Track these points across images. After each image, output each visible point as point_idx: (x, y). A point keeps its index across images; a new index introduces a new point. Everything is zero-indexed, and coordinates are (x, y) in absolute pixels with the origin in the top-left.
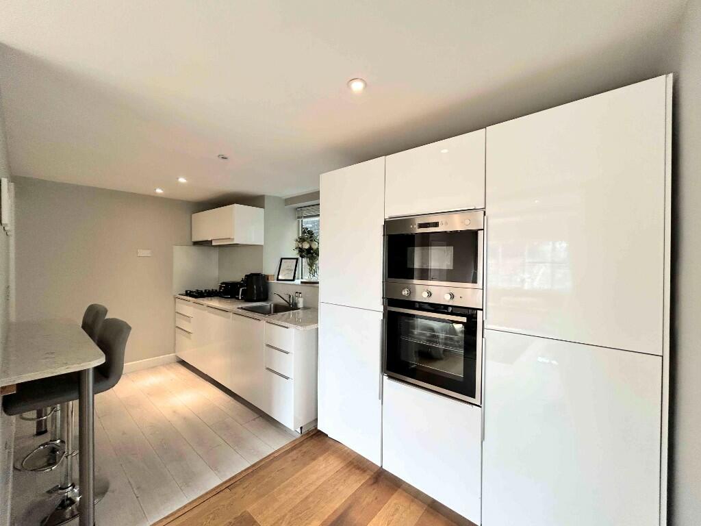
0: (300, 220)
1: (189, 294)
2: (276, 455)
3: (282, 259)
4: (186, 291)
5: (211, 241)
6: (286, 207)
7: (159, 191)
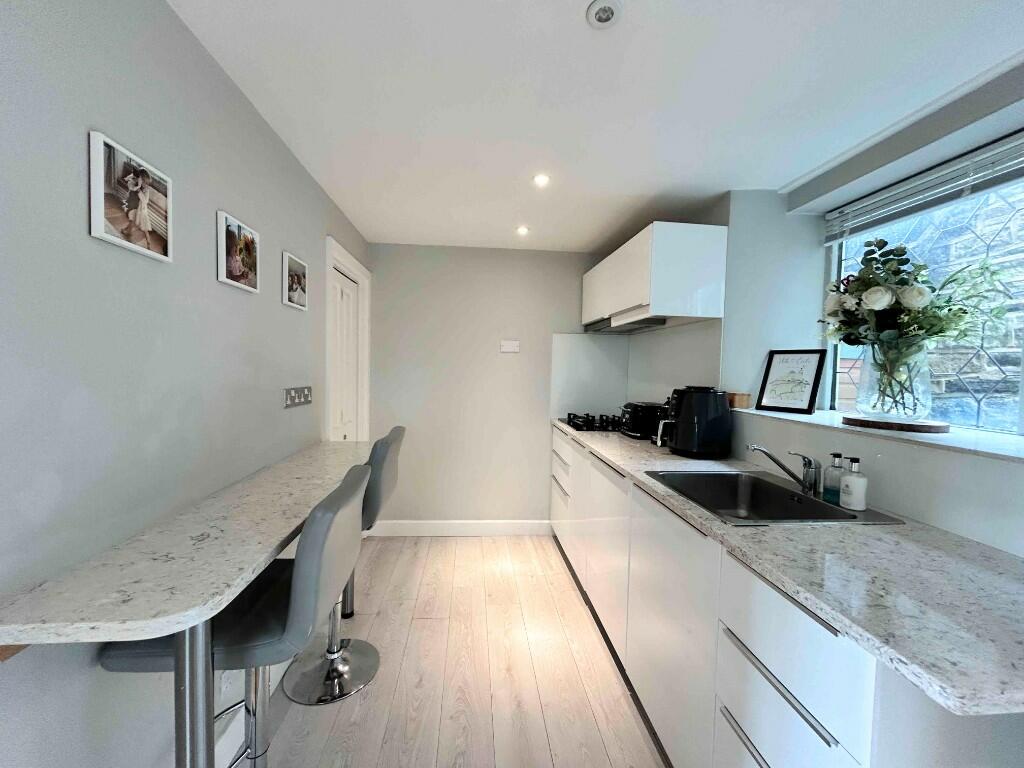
0: (835, 244)
1: (574, 421)
3: (772, 354)
4: (569, 415)
5: (609, 319)
6: (788, 214)
7: (523, 231)
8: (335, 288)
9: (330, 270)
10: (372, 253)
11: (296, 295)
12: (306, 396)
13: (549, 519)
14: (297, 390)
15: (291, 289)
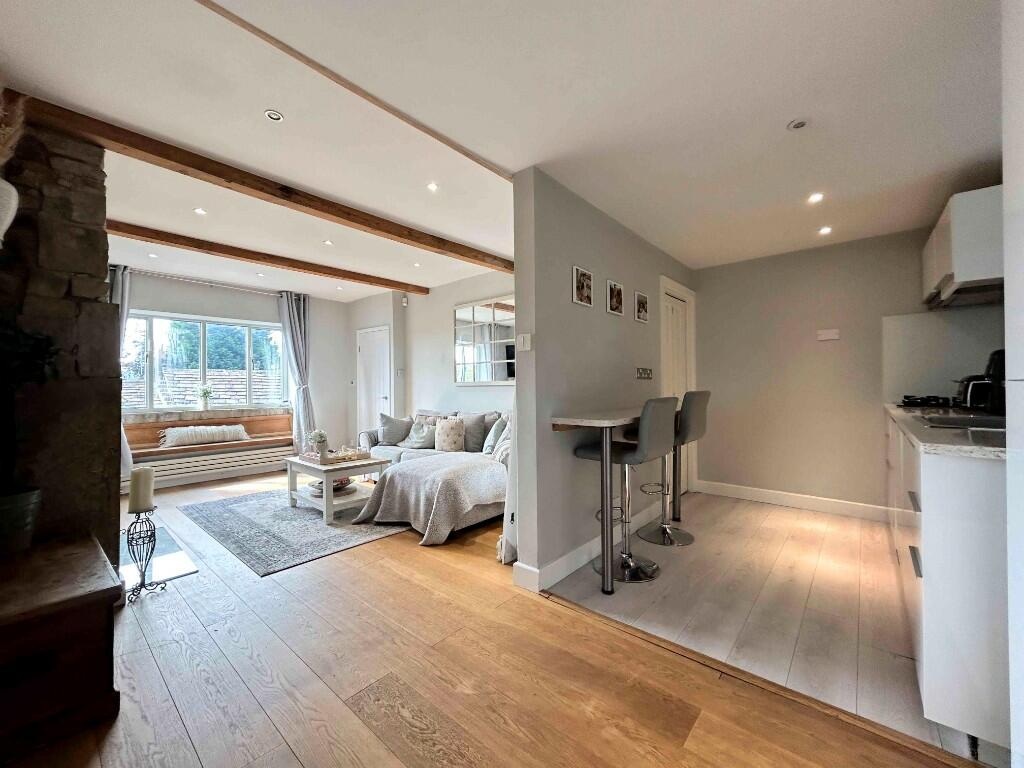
2: (842, 717)
4: (905, 397)
7: (826, 231)
8: (667, 307)
9: (662, 293)
10: (695, 278)
11: (641, 315)
12: (648, 374)
13: (886, 505)
14: (644, 370)
15: (639, 311)
